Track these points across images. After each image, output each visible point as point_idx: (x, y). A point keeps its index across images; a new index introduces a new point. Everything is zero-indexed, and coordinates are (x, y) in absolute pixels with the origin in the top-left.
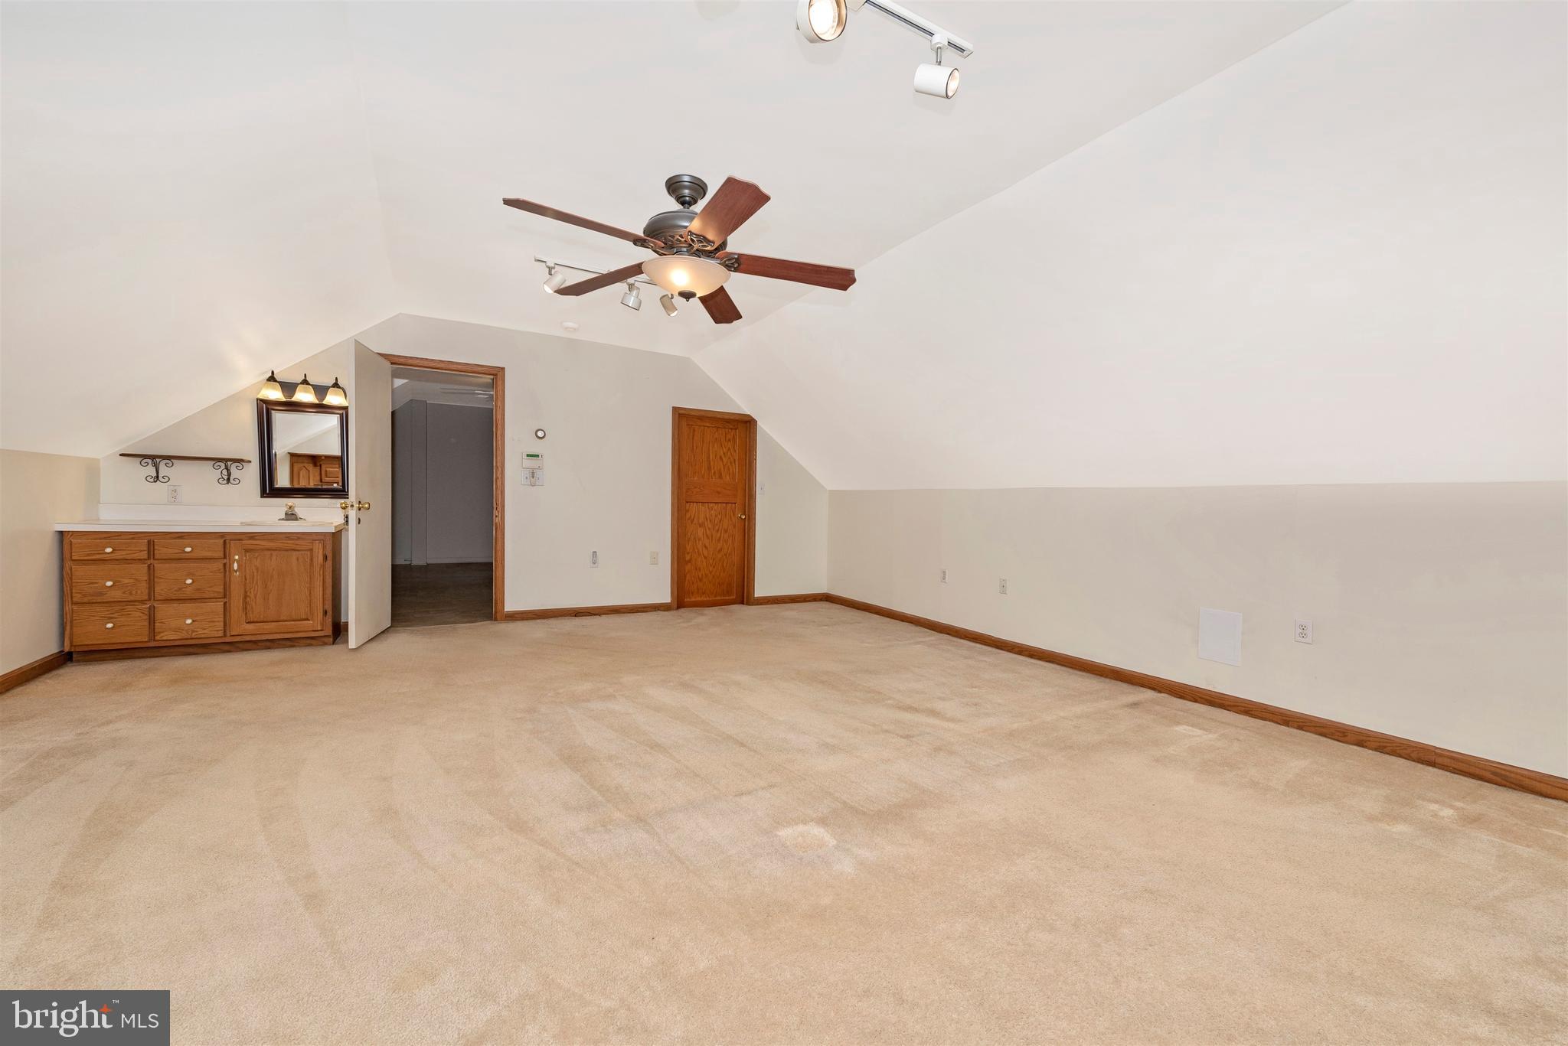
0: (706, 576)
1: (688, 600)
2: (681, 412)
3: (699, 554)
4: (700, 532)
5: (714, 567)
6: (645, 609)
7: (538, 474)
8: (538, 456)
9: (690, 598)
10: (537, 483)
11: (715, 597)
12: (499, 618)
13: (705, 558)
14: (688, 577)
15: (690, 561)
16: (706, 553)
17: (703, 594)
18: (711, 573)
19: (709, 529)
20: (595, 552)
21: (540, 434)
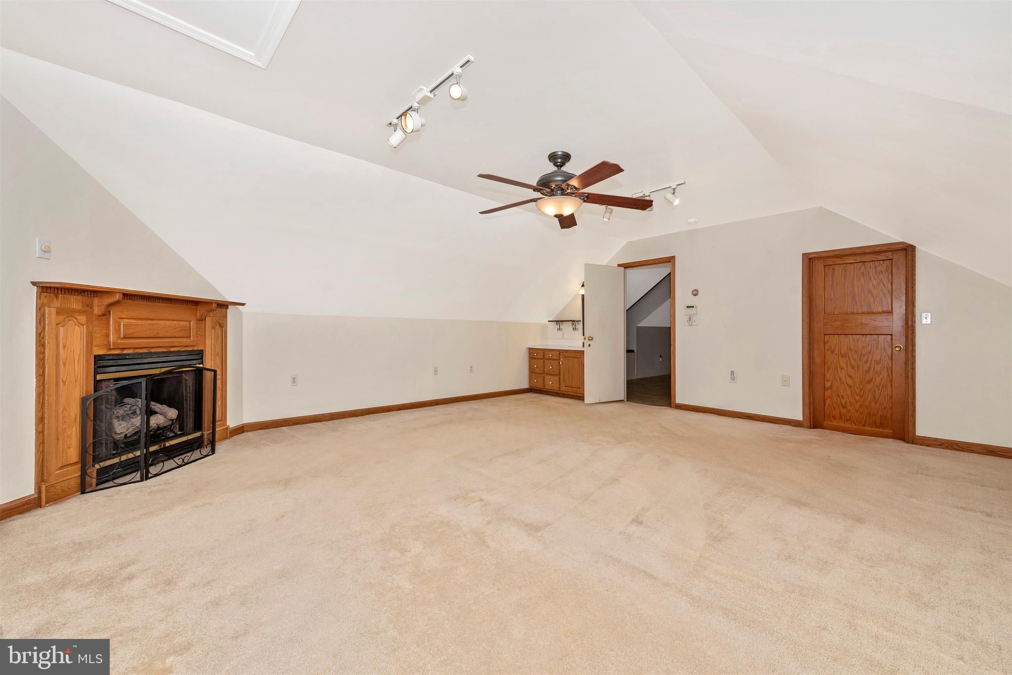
0: (852, 404)
1: (829, 423)
2: (811, 256)
3: (842, 383)
4: (843, 362)
5: (861, 397)
6: (777, 421)
7: (694, 318)
8: (693, 307)
9: (831, 421)
10: (693, 324)
11: (864, 426)
12: (672, 406)
13: (849, 386)
14: (828, 402)
15: (831, 387)
16: (850, 381)
17: (848, 420)
18: (857, 402)
19: (855, 360)
20: (733, 372)
21: (695, 292)
